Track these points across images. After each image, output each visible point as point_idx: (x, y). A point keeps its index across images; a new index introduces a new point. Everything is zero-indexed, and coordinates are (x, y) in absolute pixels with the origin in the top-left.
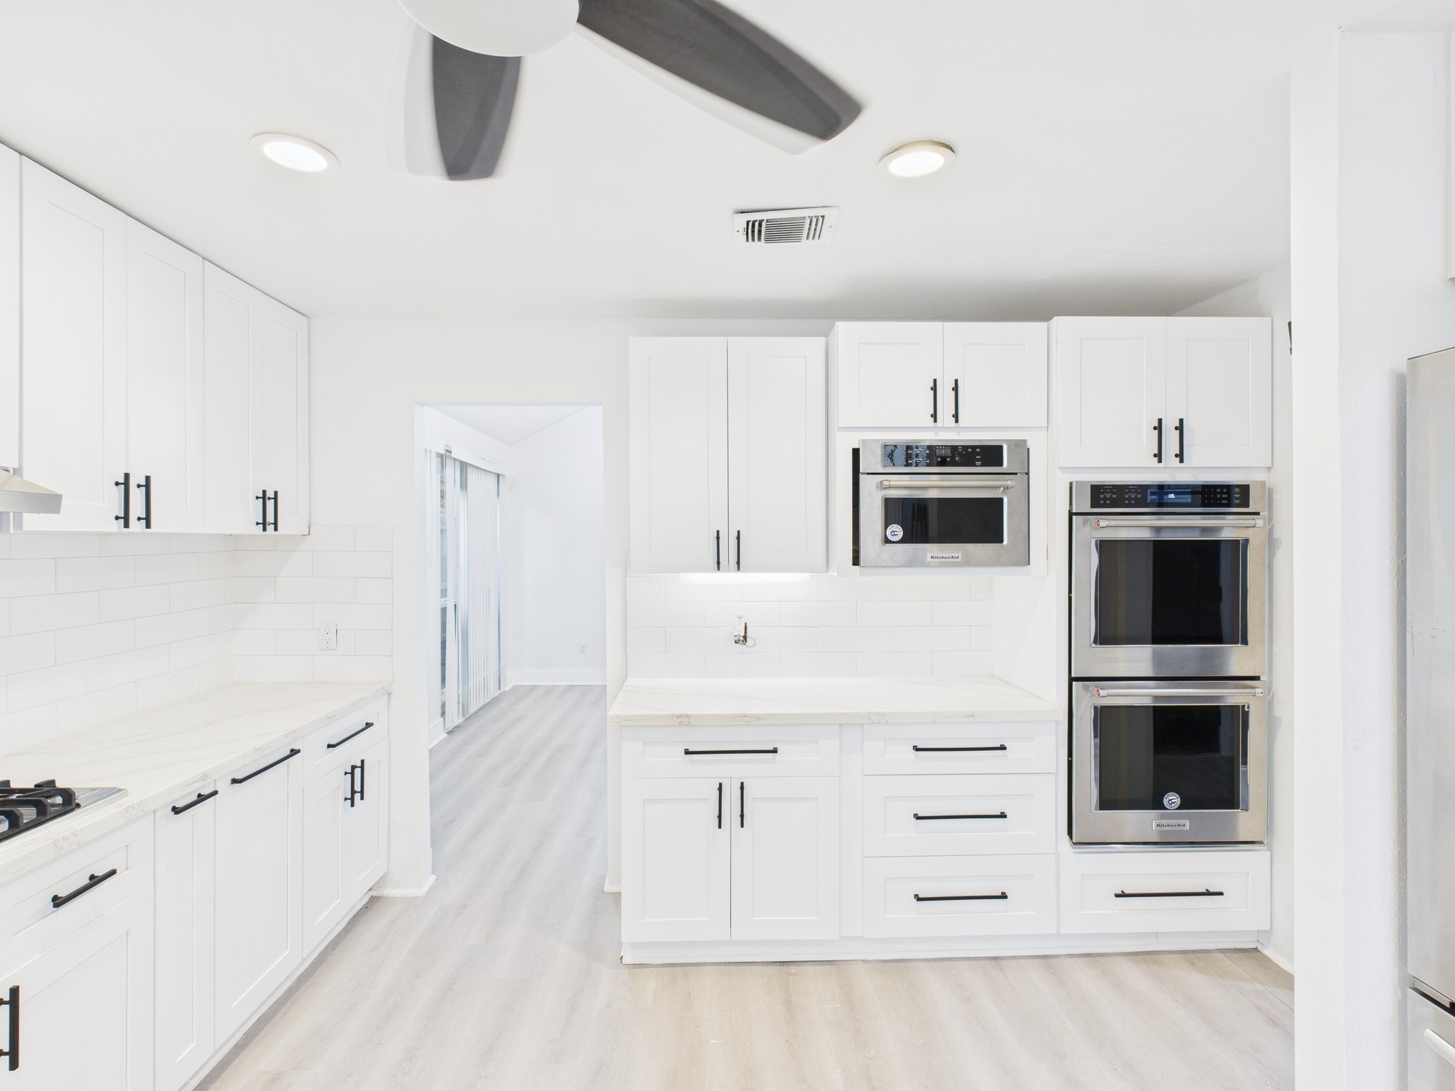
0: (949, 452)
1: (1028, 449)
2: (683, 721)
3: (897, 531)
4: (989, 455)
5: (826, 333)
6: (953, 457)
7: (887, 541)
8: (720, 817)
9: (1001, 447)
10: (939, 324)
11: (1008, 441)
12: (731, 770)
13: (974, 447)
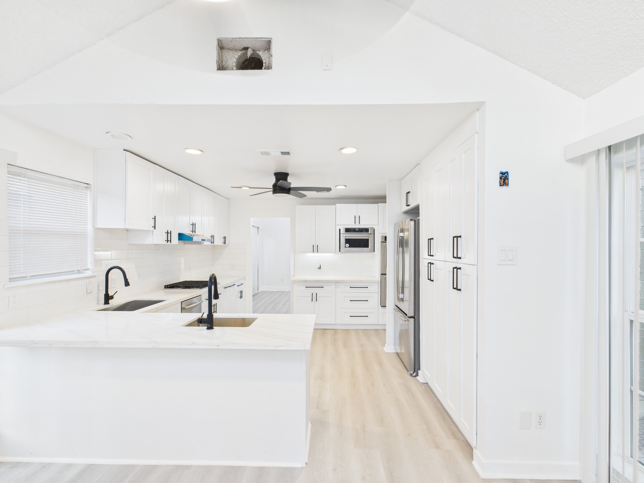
0: (358, 230)
1: (374, 229)
2: (305, 281)
3: (348, 245)
4: (366, 230)
5: (336, 205)
6: (359, 230)
7: (346, 247)
8: (312, 300)
9: (369, 229)
10: (356, 204)
11: (370, 228)
12: (315, 291)
13: (363, 229)
